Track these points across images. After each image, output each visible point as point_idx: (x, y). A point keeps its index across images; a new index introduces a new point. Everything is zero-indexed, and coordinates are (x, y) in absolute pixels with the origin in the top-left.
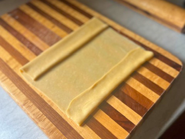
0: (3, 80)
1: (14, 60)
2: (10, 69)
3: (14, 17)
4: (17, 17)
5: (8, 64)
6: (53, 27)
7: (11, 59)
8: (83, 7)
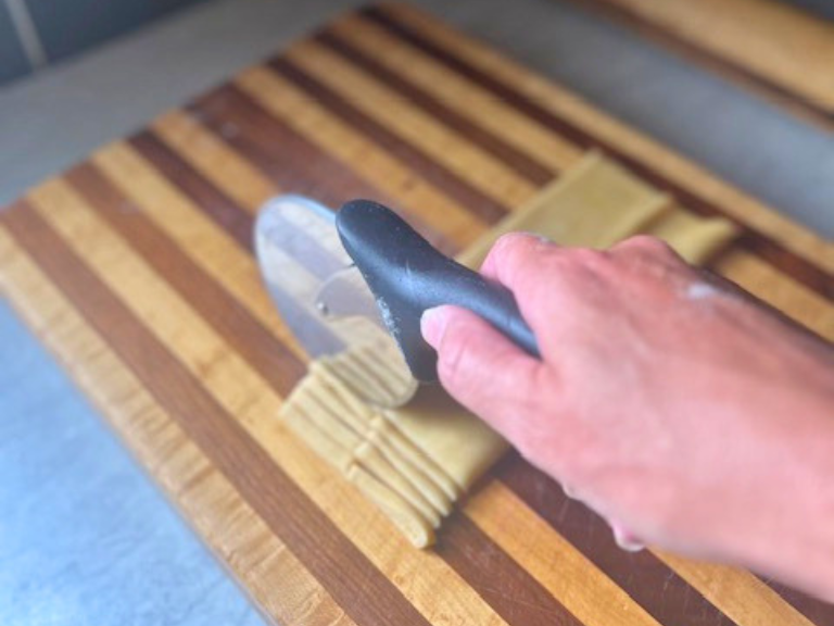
0: (189, 476)
1: (237, 363)
2: (218, 409)
3: (213, 125)
4: (232, 128)
5: (210, 384)
6: (408, 186)
7: (220, 357)
8: (535, 87)
